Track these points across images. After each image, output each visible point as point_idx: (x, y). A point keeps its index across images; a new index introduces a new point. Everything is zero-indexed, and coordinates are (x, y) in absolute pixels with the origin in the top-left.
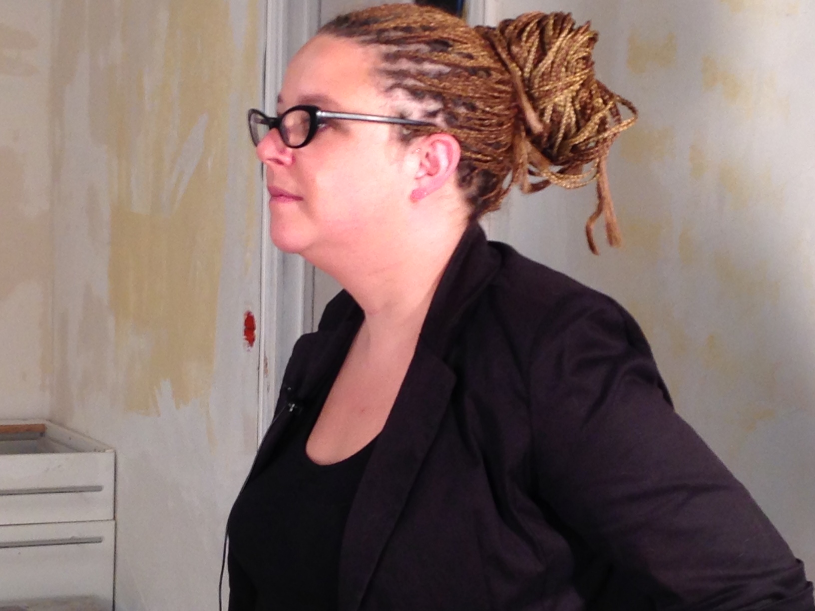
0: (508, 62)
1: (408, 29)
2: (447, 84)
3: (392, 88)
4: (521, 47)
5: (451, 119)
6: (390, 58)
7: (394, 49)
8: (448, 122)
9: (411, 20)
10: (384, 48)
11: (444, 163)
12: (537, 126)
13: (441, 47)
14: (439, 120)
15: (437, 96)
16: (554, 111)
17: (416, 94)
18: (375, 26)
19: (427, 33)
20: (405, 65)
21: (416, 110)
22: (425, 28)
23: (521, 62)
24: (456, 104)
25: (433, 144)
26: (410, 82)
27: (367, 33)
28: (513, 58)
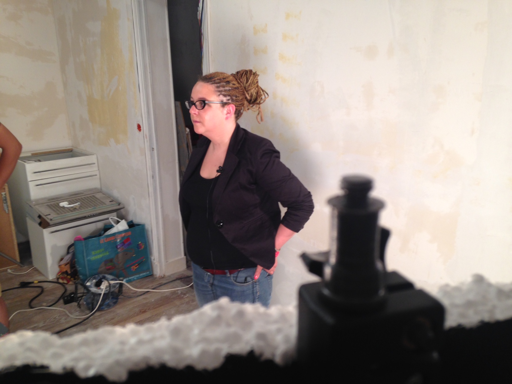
0: (240, 83)
1: (220, 79)
2: (231, 92)
3: (219, 95)
4: (242, 79)
5: (232, 100)
6: (218, 87)
7: (218, 85)
8: (232, 101)
9: (220, 77)
10: (216, 85)
11: (232, 110)
12: (249, 98)
13: (228, 83)
14: (230, 101)
15: (229, 95)
16: (251, 94)
17: (225, 96)
18: (213, 80)
19: (224, 80)
20: (221, 89)
21: (225, 99)
22: (224, 79)
23: (243, 83)
24: (233, 96)
25: (229, 107)
26: (223, 93)
27: (211, 81)
28: (241, 82)
